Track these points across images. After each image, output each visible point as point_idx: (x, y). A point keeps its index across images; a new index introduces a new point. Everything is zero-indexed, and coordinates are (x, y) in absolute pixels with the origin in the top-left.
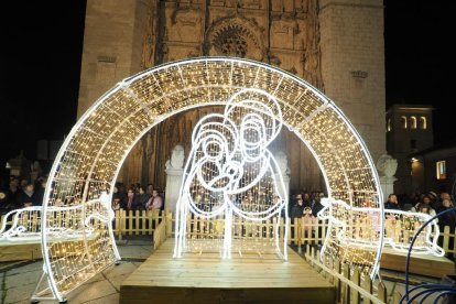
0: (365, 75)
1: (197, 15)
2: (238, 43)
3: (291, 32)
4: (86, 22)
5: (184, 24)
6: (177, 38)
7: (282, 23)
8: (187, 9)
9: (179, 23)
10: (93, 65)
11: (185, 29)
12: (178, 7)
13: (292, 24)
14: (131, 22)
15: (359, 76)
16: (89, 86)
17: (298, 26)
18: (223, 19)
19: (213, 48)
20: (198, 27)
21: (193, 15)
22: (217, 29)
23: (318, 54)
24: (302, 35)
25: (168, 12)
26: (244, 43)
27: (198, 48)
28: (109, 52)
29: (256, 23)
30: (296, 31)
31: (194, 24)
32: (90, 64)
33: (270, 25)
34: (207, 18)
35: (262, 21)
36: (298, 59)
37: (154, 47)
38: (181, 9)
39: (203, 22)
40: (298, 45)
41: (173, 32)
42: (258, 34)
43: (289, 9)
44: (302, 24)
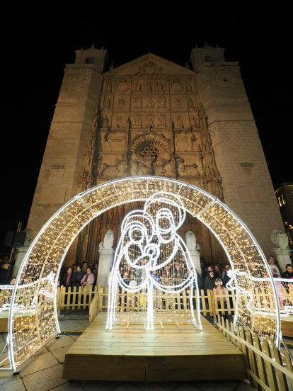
0: (251, 165)
1: (122, 135)
2: (152, 150)
3: (189, 140)
4: (47, 144)
5: (113, 141)
6: (108, 150)
7: (183, 135)
8: (115, 131)
9: (110, 140)
10: (48, 171)
11: (114, 144)
12: (110, 130)
13: (190, 135)
14: (77, 142)
15: (246, 166)
16: (43, 186)
17: (194, 136)
18: (140, 136)
19: (134, 154)
20: (123, 142)
21: (119, 135)
22: (137, 142)
23: (212, 153)
24: (198, 142)
25: (103, 135)
26: (156, 150)
27: (123, 155)
28: (60, 162)
29: (164, 137)
30: (194, 139)
31: (120, 141)
32: (46, 171)
33: (174, 137)
34: (130, 136)
35: (168, 135)
36: (197, 158)
37: (92, 157)
38: (112, 132)
39: (127, 139)
40: (196, 148)
41: (105, 146)
42: (166, 143)
43: (187, 126)
44: (197, 135)
